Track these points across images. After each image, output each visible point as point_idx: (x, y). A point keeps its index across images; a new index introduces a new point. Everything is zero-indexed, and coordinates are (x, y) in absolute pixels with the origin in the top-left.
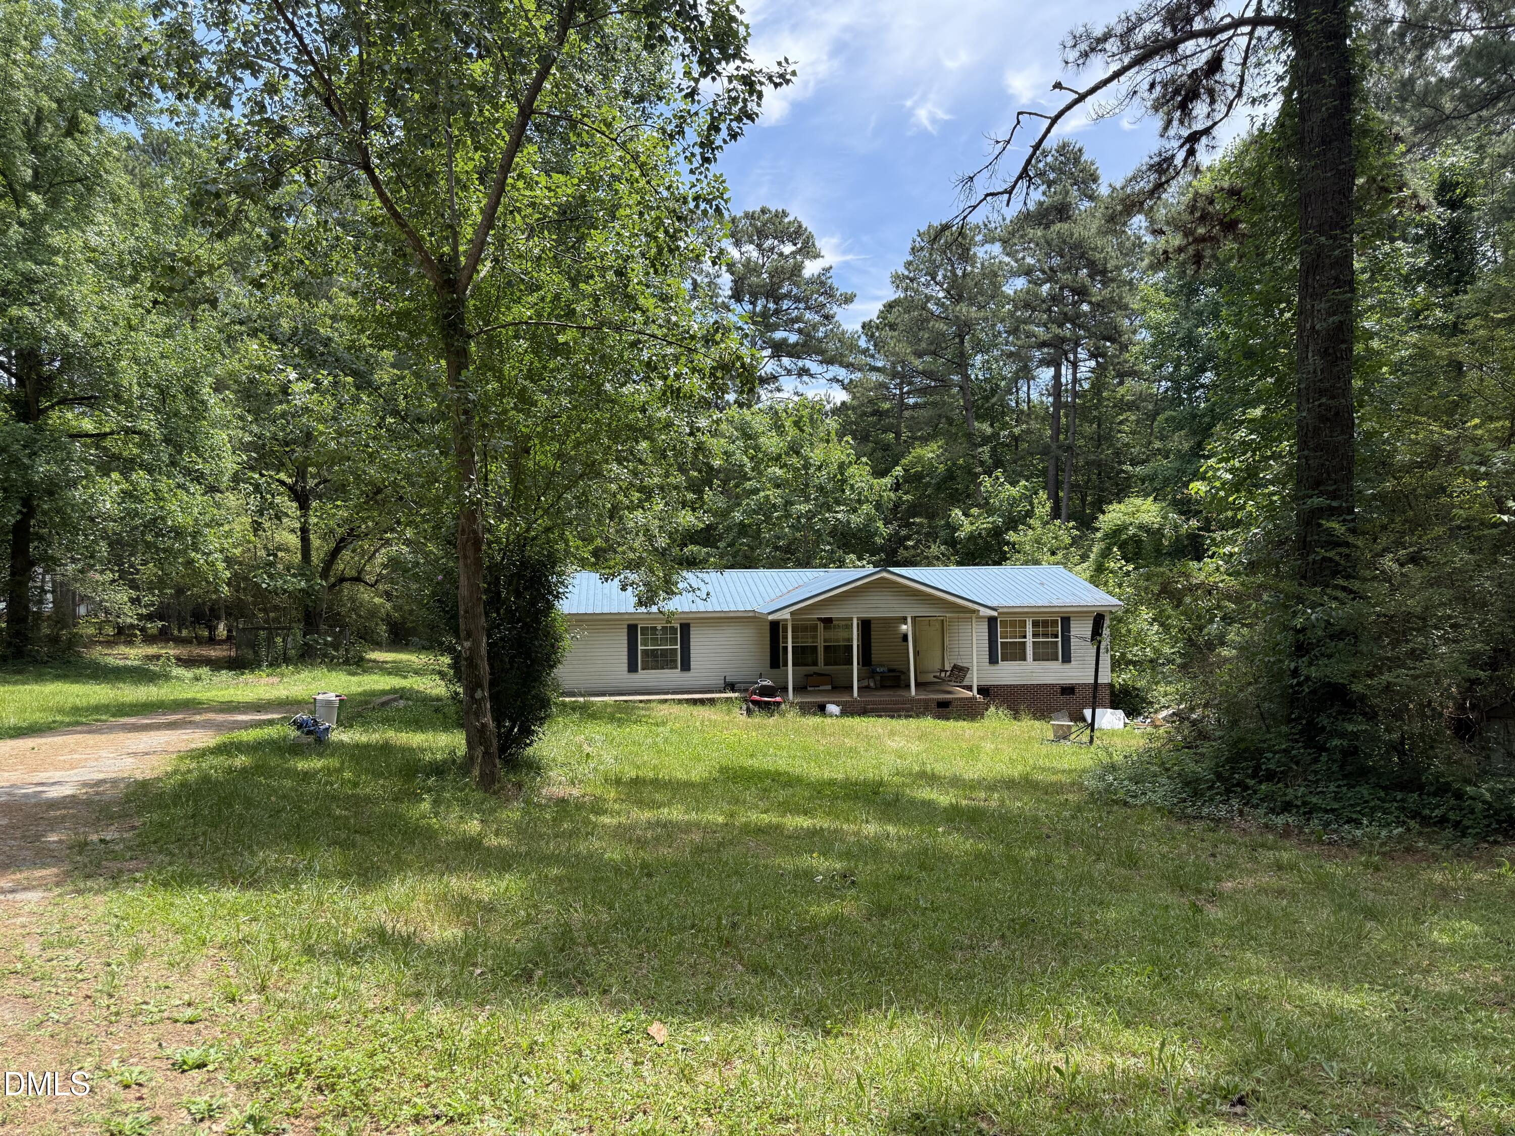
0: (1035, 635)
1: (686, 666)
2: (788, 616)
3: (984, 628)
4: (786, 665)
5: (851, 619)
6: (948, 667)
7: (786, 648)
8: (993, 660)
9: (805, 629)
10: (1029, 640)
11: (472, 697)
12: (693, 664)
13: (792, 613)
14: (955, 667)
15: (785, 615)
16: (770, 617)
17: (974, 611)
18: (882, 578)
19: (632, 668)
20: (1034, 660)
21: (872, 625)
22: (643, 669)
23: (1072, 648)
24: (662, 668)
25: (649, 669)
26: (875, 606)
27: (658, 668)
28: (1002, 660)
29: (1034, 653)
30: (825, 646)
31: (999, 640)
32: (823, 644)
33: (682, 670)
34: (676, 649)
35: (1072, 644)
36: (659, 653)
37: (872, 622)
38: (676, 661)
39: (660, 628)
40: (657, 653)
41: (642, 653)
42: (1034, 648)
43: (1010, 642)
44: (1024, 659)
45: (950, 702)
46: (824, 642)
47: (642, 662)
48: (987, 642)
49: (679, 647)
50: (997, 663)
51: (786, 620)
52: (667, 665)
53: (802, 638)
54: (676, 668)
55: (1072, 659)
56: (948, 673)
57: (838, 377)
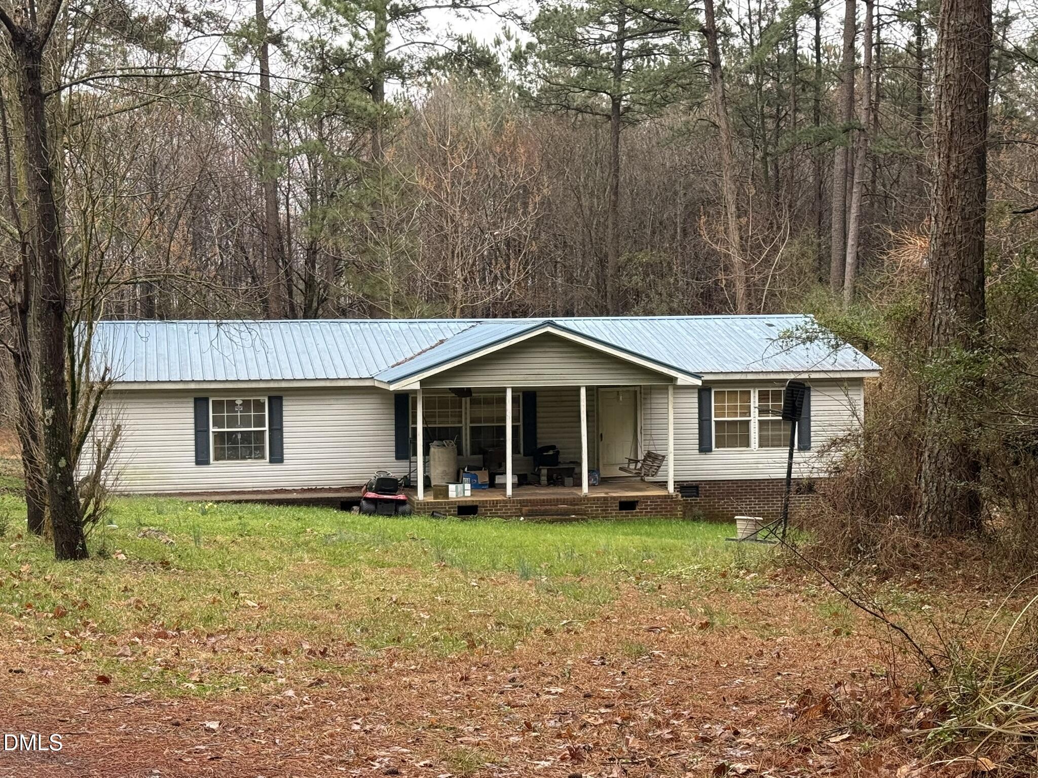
0: (762, 412)
1: (277, 457)
2: (417, 386)
3: (691, 403)
4: (415, 454)
5: (504, 390)
6: (641, 457)
7: (415, 430)
8: (705, 447)
9: (443, 403)
10: (755, 418)
12: (287, 453)
13: (422, 382)
14: (649, 455)
15: (413, 384)
16: (392, 388)
17: (672, 379)
18: (547, 333)
19: (201, 459)
20: (761, 446)
21: (538, 399)
22: (216, 459)
23: (812, 429)
24: (244, 458)
25: (224, 459)
26: (536, 371)
27: (237, 459)
28: (717, 447)
29: (760, 437)
30: (472, 428)
31: (713, 419)
32: (469, 425)
33: (271, 461)
34: (263, 431)
35: (812, 423)
36: (239, 436)
37: (538, 394)
38: (263, 448)
39: (241, 402)
40: (236, 436)
41: (215, 437)
42: (760, 429)
43: (728, 422)
44: (748, 445)
45: (637, 502)
46: (471, 422)
47: (215, 449)
48: (697, 421)
49: (267, 428)
50: (710, 450)
51: (415, 391)
52: (250, 454)
53: (439, 416)
54: (263, 457)
55: (812, 444)
56: (639, 465)
57: (516, 11)
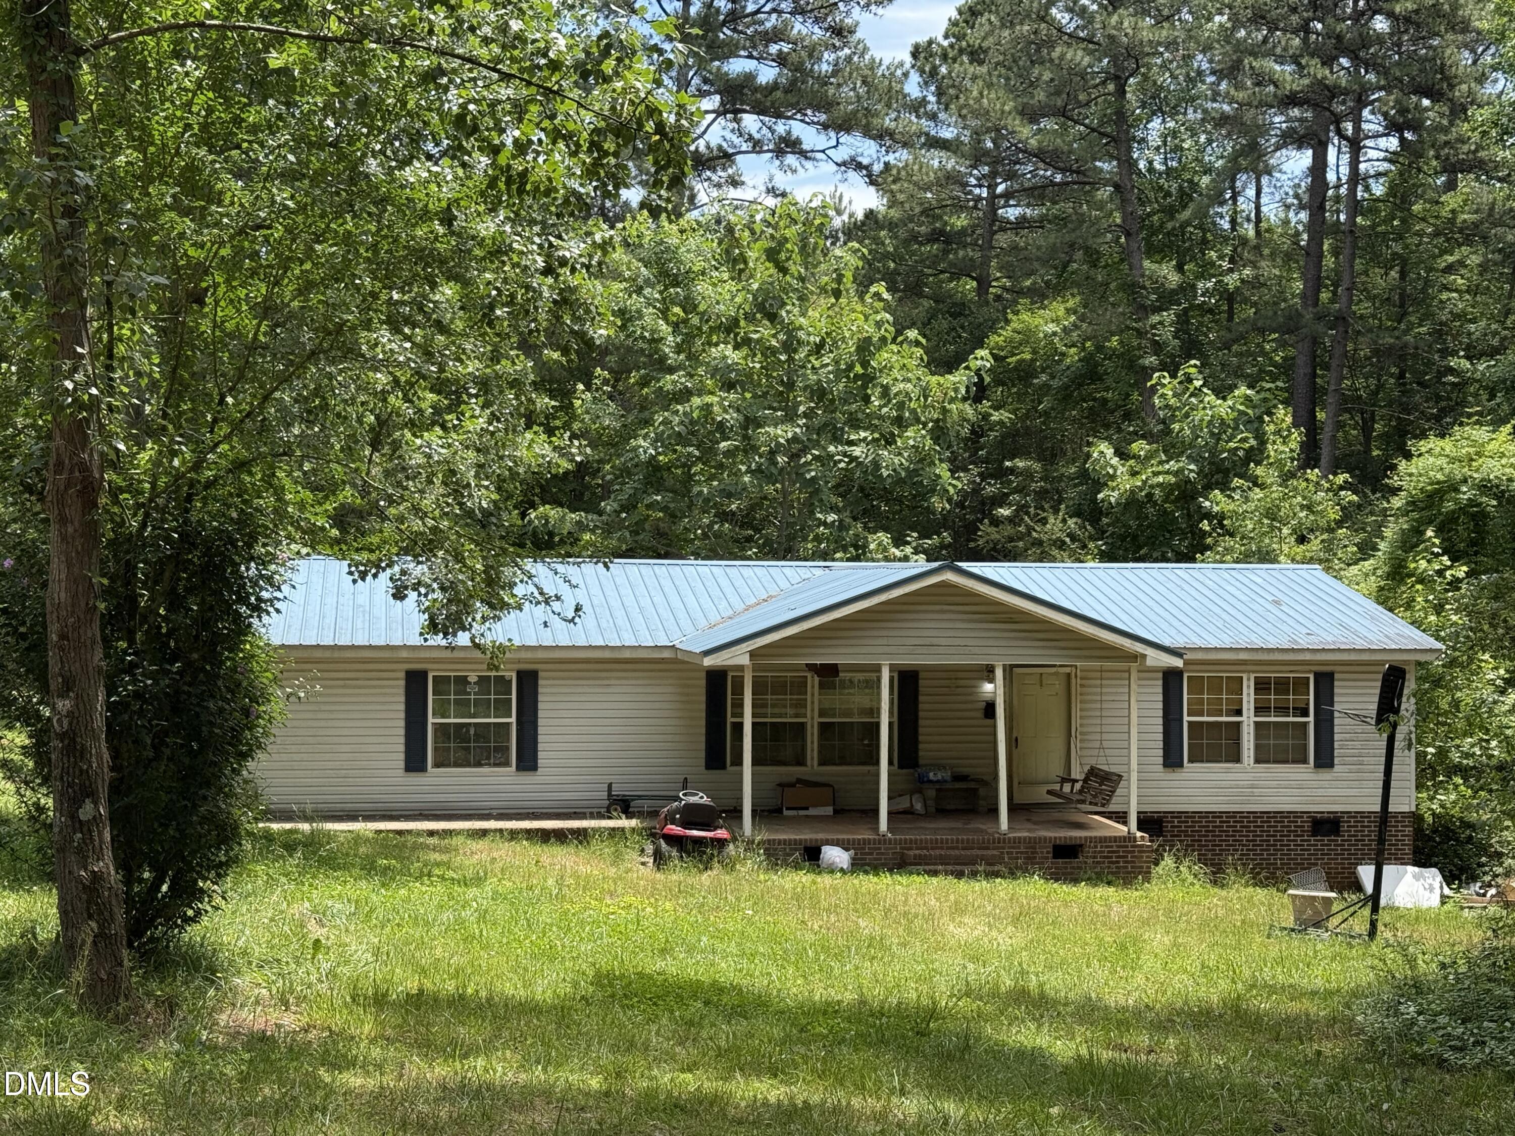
0: (1260, 709)
1: (528, 761)
2: (745, 660)
3: (1154, 691)
4: (738, 761)
5: (877, 669)
6: (1077, 773)
7: (739, 727)
8: (1172, 760)
9: (780, 686)
10: (1248, 719)
11: (73, 816)
12: (544, 757)
13: (753, 654)
14: (1093, 772)
15: (740, 657)
16: (708, 662)
17: (1136, 657)
18: (944, 584)
19: (415, 762)
20: (1257, 761)
21: (921, 682)
22: (437, 765)
23: (1336, 737)
24: (479, 764)
25: (448, 766)
26: (927, 641)
27: (469, 765)
28: (1191, 761)
29: (1257, 747)
30: (821, 725)
31: (1186, 718)
32: (817, 720)
33: (519, 768)
34: (508, 724)
35: (1336, 729)
36: (472, 732)
37: (921, 675)
38: (508, 749)
39: (475, 679)
40: (468, 731)
41: (436, 731)
42: (1257, 737)
43: (1208, 723)
44: (1237, 759)
45: (1081, 846)
46: (820, 716)
47: (436, 749)
48: (1160, 721)
49: (513, 720)
50: (1181, 765)
51: (741, 668)
52: (488, 758)
53: (773, 706)
54: (507, 764)
55: (1336, 761)
56: (1078, 786)
57: (859, 159)
